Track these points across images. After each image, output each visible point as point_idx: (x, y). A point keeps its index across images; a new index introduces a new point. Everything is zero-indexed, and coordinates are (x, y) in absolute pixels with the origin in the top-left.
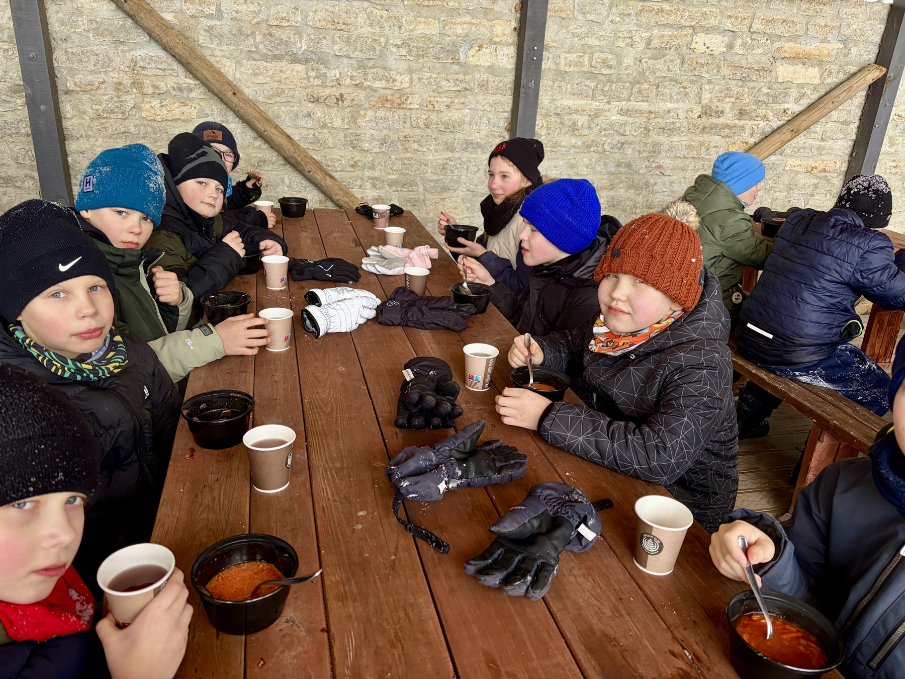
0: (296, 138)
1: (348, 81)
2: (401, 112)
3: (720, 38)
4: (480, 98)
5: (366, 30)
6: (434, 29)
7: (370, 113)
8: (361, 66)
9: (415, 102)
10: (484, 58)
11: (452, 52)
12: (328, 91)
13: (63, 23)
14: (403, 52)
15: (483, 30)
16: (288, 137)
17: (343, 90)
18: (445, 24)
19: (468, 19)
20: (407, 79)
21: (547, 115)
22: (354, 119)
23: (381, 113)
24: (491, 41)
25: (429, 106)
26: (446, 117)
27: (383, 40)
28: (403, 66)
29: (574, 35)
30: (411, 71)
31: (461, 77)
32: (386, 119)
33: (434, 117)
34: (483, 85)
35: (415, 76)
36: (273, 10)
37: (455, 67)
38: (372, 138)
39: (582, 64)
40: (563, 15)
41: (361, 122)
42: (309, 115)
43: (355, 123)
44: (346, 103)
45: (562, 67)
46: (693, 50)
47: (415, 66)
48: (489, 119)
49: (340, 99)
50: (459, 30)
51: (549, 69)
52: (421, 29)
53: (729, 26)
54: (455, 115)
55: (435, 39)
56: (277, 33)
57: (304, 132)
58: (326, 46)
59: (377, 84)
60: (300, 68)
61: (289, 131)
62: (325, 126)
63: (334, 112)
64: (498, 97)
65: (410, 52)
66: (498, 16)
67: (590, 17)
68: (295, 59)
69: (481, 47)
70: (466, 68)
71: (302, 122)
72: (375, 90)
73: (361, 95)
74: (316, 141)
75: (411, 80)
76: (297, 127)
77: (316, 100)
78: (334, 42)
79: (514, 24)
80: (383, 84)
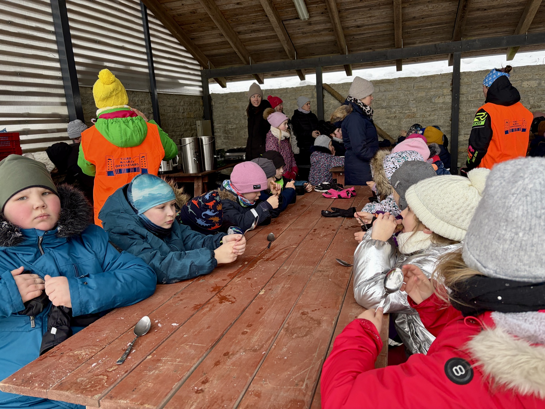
0: (382, 129)
1: (398, 112)
2: (414, 119)
3: (534, 82)
4: (440, 112)
5: (403, 98)
6: (423, 94)
7: (405, 120)
8: (402, 107)
9: (418, 115)
10: (441, 100)
11: (430, 100)
12: (392, 115)
13: (327, 107)
14: (414, 102)
15: (440, 92)
16: (380, 128)
17: (396, 114)
18: (427, 92)
19: (435, 90)
20: (416, 109)
21: (465, 115)
22: (399, 122)
23: (408, 120)
24: (443, 95)
25: (424, 116)
26: (429, 119)
27: (408, 100)
28: (415, 106)
29: (473, 89)
30: (417, 107)
31: (433, 106)
32: (409, 121)
33: (425, 119)
34: (441, 108)
35: (418, 108)
36: (377, 97)
37: (431, 104)
38: (405, 127)
39: (477, 97)
40: (468, 84)
41: (402, 123)
42: (386, 122)
43: (400, 123)
44: (397, 118)
45: (469, 99)
46: (523, 87)
47: (418, 105)
48: (443, 118)
49: (396, 117)
50: (432, 93)
51: (465, 100)
52: (420, 95)
53: (537, 77)
54: (432, 118)
55: (424, 97)
56: (378, 102)
57: (385, 127)
58: (391, 103)
59: (406, 112)
60: (384, 110)
61: (380, 127)
62: (391, 125)
63: (394, 121)
64: (446, 111)
65: (416, 102)
66: (445, 88)
67: (478, 83)
68: (383, 108)
69: (439, 97)
70: (435, 104)
71: (384, 125)
72: (406, 113)
73: (402, 115)
74: (388, 129)
75: (417, 109)
76: (383, 126)
77: (388, 118)
78: (394, 102)
79: (450, 89)
80: (408, 111)
